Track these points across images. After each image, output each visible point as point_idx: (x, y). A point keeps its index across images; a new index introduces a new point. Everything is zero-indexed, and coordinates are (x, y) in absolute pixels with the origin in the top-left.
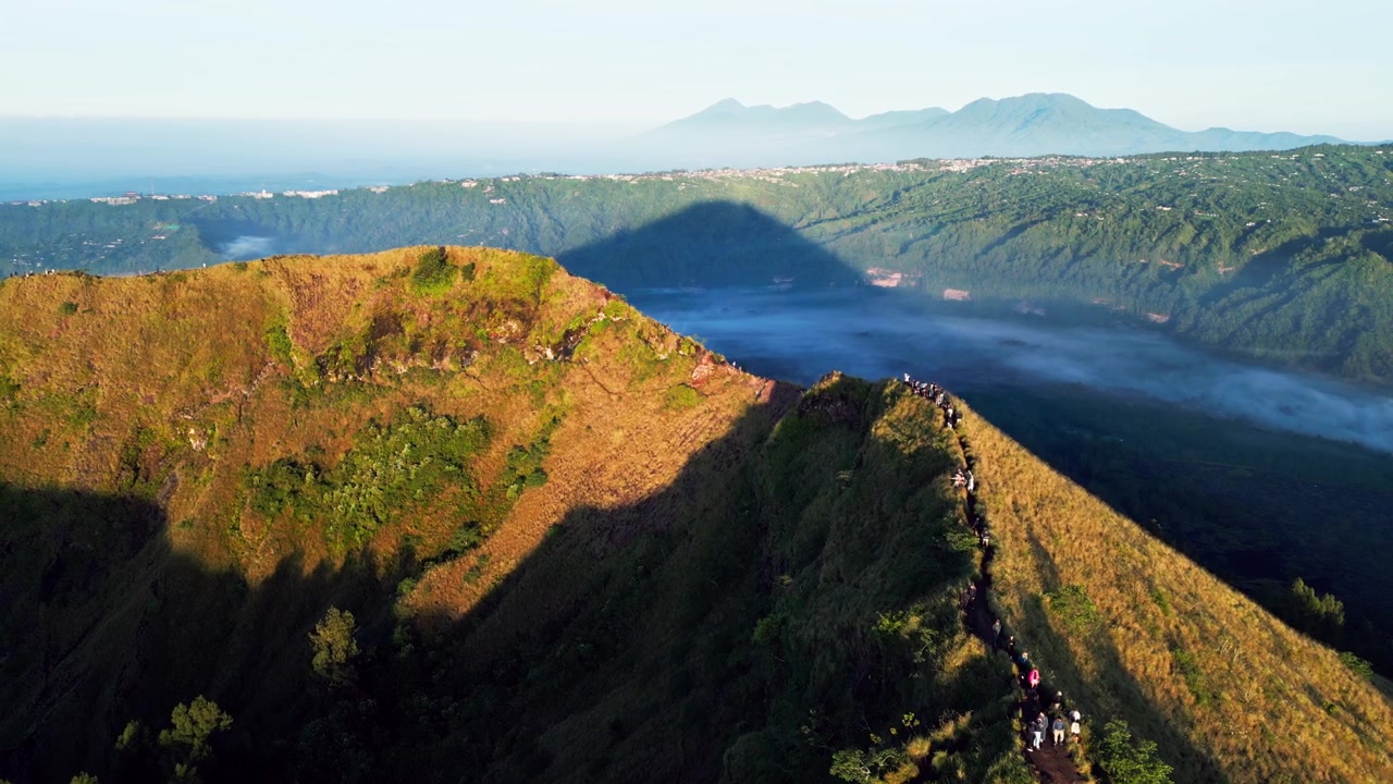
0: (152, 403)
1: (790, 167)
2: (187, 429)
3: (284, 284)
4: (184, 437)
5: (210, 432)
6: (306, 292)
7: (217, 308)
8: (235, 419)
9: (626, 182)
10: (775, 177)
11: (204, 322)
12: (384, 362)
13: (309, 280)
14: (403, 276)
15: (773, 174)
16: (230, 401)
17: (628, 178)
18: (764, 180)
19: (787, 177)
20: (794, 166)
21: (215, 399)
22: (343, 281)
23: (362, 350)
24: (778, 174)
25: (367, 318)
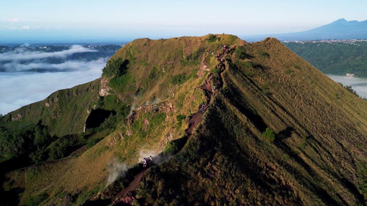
0: (157, 63)
1: (358, 39)
2: (163, 69)
3: (184, 42)
4: (162, 70)
5: (166, 69)
6: (188, 43)
7: (171, 46)
8: (171, 67)
9: (301, 43)
10: (352, 42)
11: (168, 48)
12: (200, 58)
13: (188, 41)
14: (207, 40)
15: (351, 41)
16: (171, 64)
17: (301, 42)
18: (348, 43)
19: (356, 42)
20: (360, 39)
21: (168, 63)
22: (195, 41)
23: (196, 55)
24: (354, 41)
25: (198, 49)
